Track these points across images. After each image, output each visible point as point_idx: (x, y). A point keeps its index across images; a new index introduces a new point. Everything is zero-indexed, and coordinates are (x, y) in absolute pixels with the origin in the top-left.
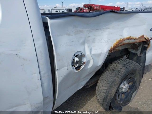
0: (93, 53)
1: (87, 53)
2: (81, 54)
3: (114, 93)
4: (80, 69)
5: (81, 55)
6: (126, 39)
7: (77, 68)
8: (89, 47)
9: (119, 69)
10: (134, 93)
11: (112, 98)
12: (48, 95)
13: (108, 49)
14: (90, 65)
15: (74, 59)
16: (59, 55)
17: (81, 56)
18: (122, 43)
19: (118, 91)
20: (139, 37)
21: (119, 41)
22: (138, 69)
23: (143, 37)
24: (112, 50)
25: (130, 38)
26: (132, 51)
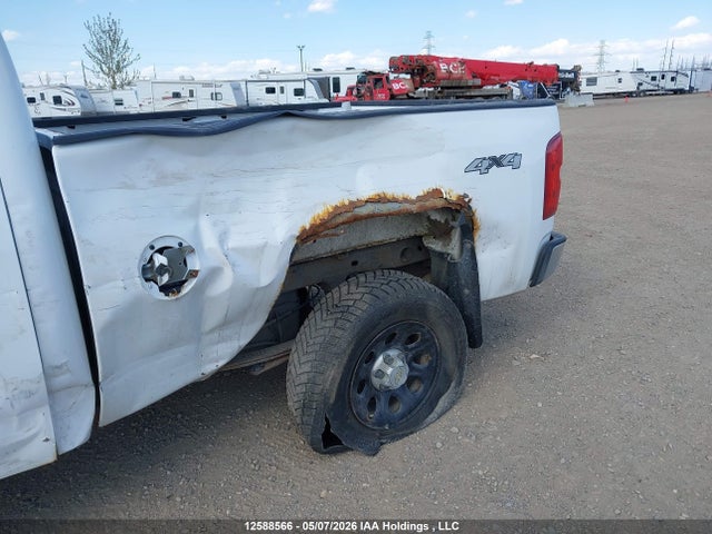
0: (232, 243)
1: (209, 241)
2: (180, 244)
3: (336, 385)
4: (179, 292)
5: (177, 247)
6: (367, 202)
7: (165, 289)
8: (215, 224)
9: (351, 303)
10: (443, 398)
11: (332, 401)
12: (64, 361)
13: (289, 234)
14: (223, 284)
15: (151, 259)
16: (92, 244)
17: (178, 255)
18: (349, 214)
19: (364, 383)
20: (421, 194)
21: (336, 208)
22: (430, 303)
23: (437, 193)
24: (306, 237)
25: (381, 199)
26: (435, 245)
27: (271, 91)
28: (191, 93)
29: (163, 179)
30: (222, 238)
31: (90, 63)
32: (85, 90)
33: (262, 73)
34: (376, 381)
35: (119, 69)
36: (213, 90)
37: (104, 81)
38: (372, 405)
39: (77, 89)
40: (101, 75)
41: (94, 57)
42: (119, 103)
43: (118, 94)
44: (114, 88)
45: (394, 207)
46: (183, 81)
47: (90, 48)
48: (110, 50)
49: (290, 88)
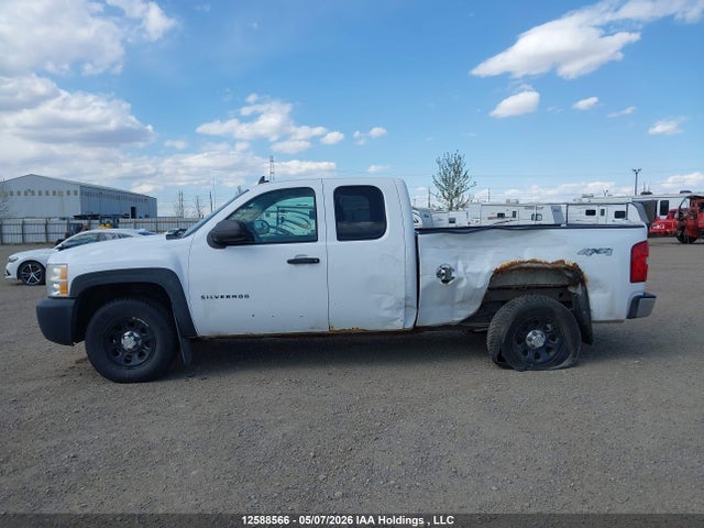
0: (468, 270)
1: (460, 269)
2: (451, 268)
4: (448, 283)
6: (527, 262)
7: (443, 281)
8: (463, 263)
10: (565, 361)
13: (491, 270)
14: (463, 284)
15: (440, 270)
17: (449, 271)
19: (521, 340)
20: (554, 261)
23: (562, 262)
24: (498, 273)
25: (534, 261)
26: (572, 290)
27: (591, 213)
28: (514, 214)
29: (449, 247)
30: (465, 269)
31: (436, 190)
32: (427, 210)
33: (585, 196)
34: (528, 343)
35: (457, 194)
36: (534, 212)
37: (443, 204)
38: (525, 353)
39: (422, 210)
40: (442, 199)
41: (438, 185)
42: (452, 221)
43: (453, 214)
44: (450, 209)
45: (540, 265)
46: (509, 204)
47: (437, 179)
48: (452, 180)
49: (611, 211)
